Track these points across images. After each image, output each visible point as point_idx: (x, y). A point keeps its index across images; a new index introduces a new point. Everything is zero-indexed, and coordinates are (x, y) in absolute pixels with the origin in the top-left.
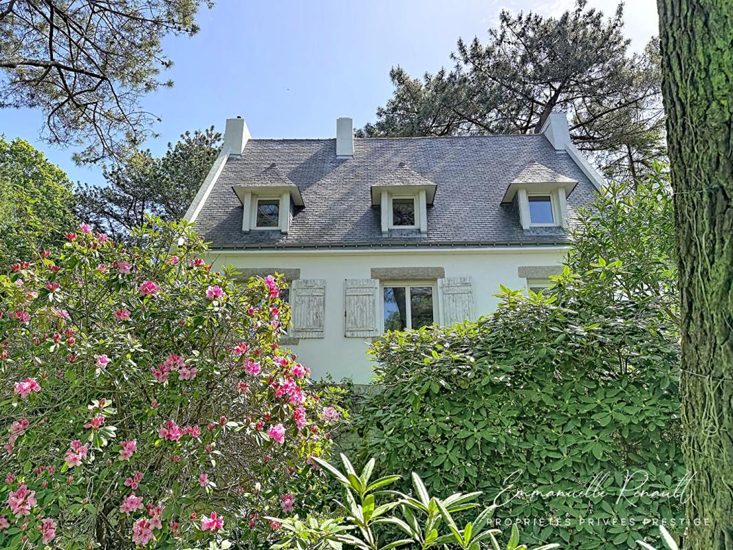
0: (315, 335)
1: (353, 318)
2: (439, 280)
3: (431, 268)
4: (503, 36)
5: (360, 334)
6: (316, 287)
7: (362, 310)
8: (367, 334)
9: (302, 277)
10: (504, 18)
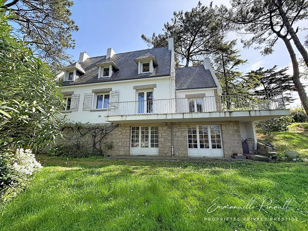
0: (75, 110)
1: (85, 105)
2: (110, 92)
3: (108, 88)
4: (175, 20)
5: (87, 109)
6: (77, 96)
7: (88, 102)
8: (89, 109)
9: (74, 94)
10: (175, 14)
